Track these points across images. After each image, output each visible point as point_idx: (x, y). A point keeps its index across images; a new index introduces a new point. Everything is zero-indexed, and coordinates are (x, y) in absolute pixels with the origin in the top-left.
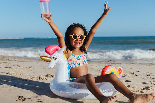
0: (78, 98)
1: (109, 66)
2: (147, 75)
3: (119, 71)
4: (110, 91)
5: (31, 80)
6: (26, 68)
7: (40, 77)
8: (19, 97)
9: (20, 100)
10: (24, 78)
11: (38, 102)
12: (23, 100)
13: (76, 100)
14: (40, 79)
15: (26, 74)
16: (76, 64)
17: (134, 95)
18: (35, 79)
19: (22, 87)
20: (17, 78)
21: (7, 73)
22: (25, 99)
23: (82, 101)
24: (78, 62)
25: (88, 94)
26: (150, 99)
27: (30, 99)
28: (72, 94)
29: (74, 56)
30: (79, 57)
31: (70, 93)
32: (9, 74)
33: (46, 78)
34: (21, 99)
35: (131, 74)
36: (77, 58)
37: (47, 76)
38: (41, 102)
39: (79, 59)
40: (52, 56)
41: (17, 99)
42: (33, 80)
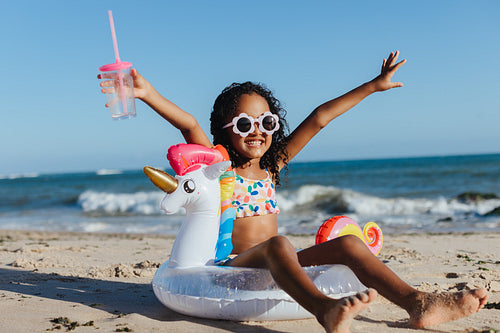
0: (245, 316)
1: (339, 217)
2: (459, 256)
3: (370, 235)
5: (88, 279)
6: (70, 249)
7: (116, 269)
8: (56, 321)
9: (58, 328)
10: (68, 274)
11: (118, 330)
12: (70, 329)
13: (237, 322)
14: (117, 276)
15: (71, 265)
16: (247, 208)
17: (420, 297)
18: (103, 276)
19: (60, 296)
20: (43, 275)
21: (10, 265)
22: (74, 325)
23: (258, 324)
24: (250, 202)
25: (277, 301)
26: (470, 308)
27: (91, 323)
28: (226, 304)
29: (242, 181)
30: (255, 187)
31: (219, 300)
32: (16, 266)
33: (138, 271)
34: (62, 327)
35: (406, 255)
36: (250, 188)
37: (140, 266)
38: (126, 330)
39: (256, 193)
41: (50, 325)
42: (96, 278)
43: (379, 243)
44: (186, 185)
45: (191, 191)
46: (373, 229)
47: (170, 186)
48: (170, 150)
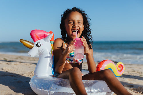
1: (106, 60)
3: (120, 67)
4: (102, 92)
18: (26, 75)
21: (1, 69)
31: (48, 91)
32: (3, 70)
40: (36, 42)
43: (123, 70)
44: (37, 45)
45: (39, 47)
46: (121, 65)
47: (31, 46)
48: (31, 32)
